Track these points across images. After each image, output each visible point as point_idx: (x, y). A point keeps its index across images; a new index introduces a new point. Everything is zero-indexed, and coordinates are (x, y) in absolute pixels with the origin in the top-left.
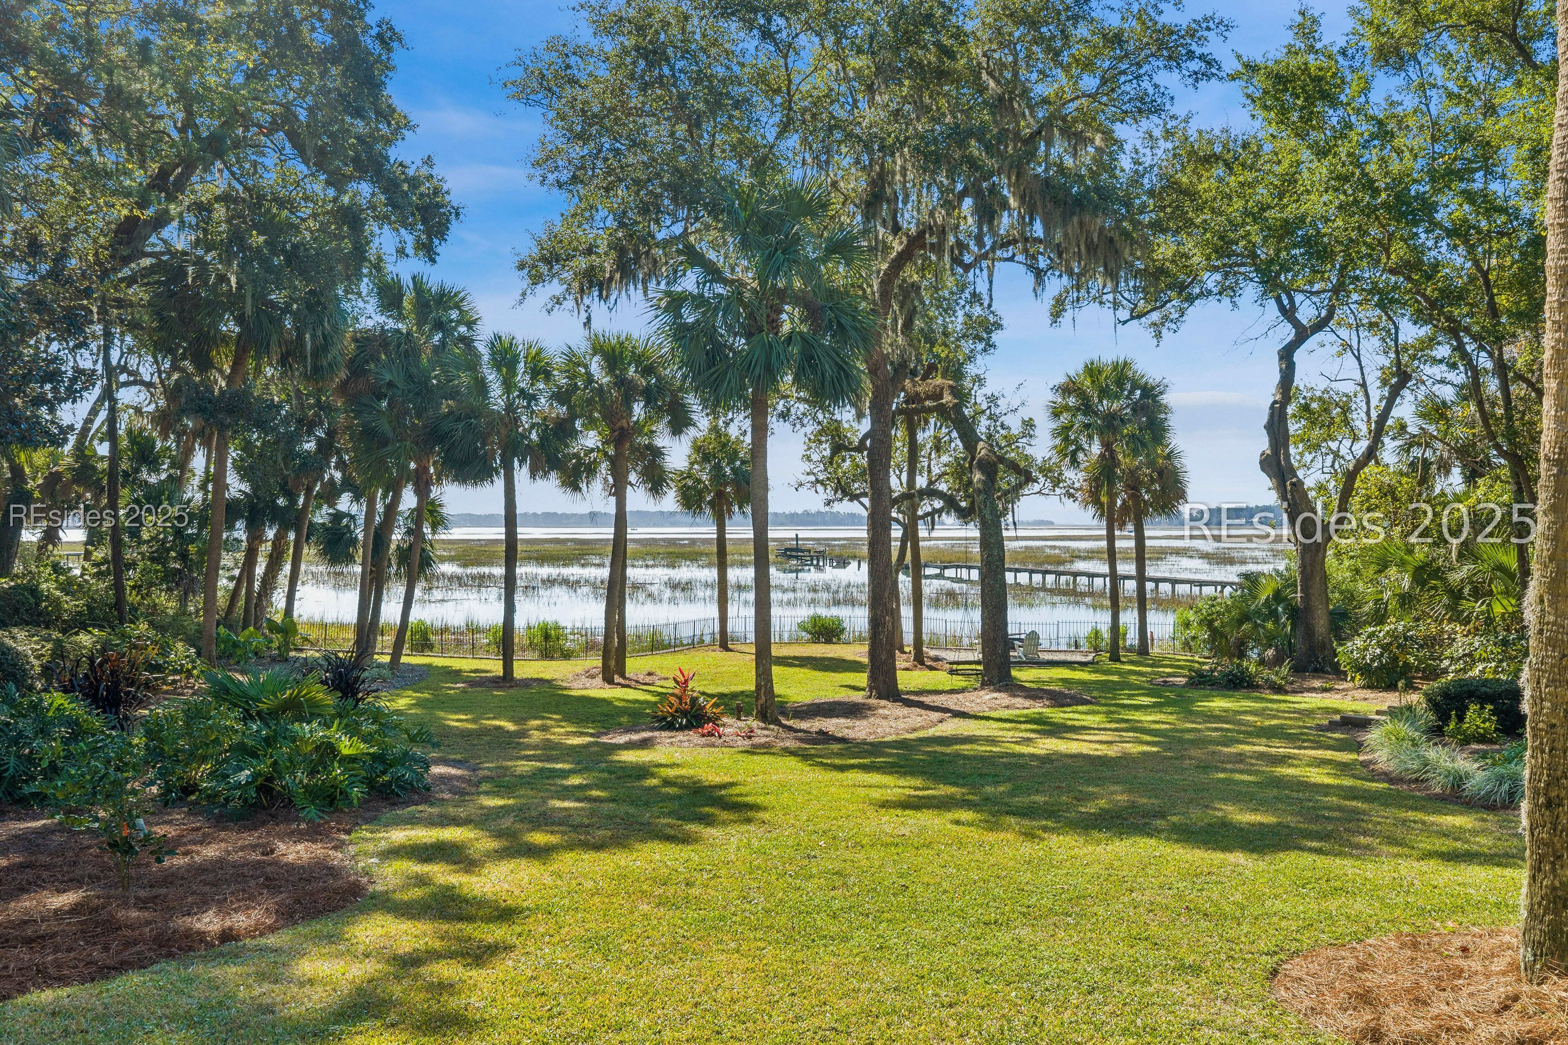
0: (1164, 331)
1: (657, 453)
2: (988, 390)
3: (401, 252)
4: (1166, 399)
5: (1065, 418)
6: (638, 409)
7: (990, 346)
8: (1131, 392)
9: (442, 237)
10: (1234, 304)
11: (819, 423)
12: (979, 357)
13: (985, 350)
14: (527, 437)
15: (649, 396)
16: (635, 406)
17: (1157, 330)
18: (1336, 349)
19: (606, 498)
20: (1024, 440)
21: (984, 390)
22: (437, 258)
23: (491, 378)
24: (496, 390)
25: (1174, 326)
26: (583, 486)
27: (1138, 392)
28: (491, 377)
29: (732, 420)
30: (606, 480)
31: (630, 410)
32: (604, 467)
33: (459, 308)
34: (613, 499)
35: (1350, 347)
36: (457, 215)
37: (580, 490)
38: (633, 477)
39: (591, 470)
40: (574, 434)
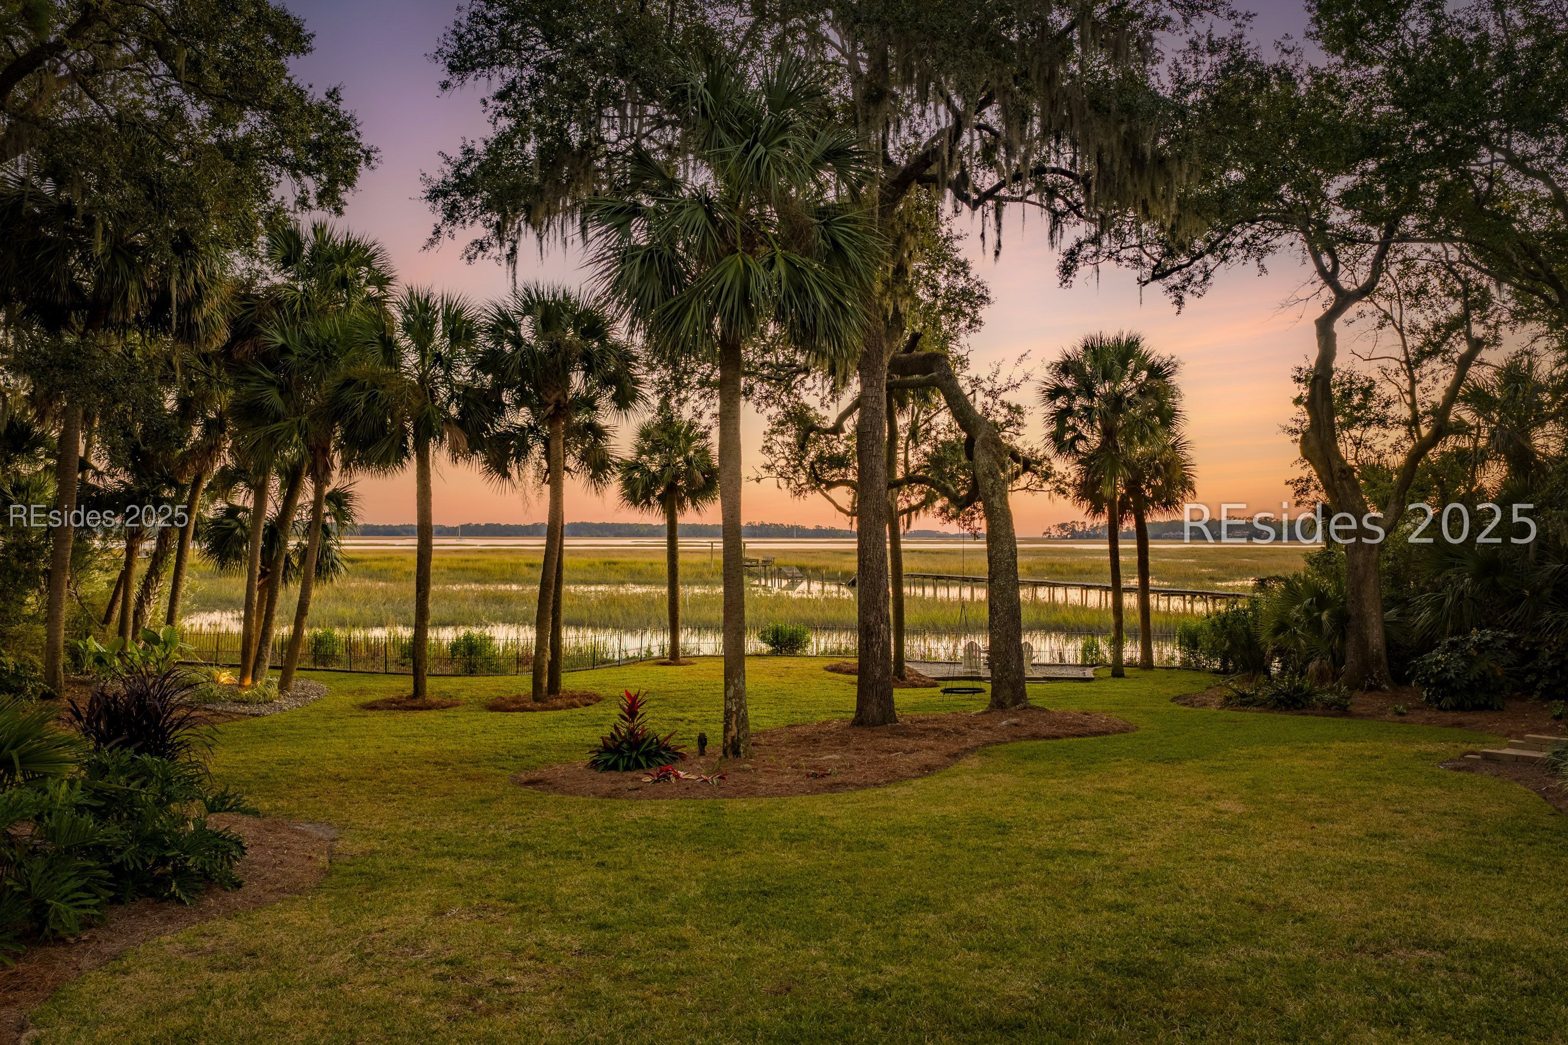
0: (1187, 296)
1: (599, 433)
2: (972, 372)
3: (303, 202)
4: (1175, 380)
5: (1060, 402)
6: (577, 380)
7: (975, 322)
8: (1136, 372)
9: (349, 182)
10: (1263, 269)
11: (784, 406)
12: (962, 335)
13: (970, 327)
14: (446, 413)
15: (590, 364)
16: (573, 376)
17: (1178, 295)
18: (1376, 321)
19: (539, 486)
20: (1011, 429)
21: (967, 373)
22: (344, 208)
23: (403, 343)
24: (411, 359)
25: (1198, 290)
26: (514, 473)
27: (1144, 373)
28: (405, 342)
29: (686, 399)
30: (539, 465)
31: (568, 379)
32: (537, 449)
33: (369, 264)
34: (547, 488)
35: (1391, 318)
36: (368, 159)
37: (509, 476)
38: (571, 462)
39: (522, 452)
40: (499, 408)
